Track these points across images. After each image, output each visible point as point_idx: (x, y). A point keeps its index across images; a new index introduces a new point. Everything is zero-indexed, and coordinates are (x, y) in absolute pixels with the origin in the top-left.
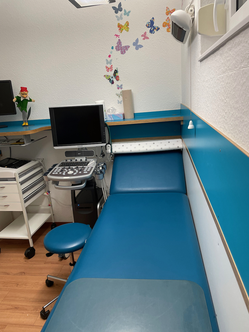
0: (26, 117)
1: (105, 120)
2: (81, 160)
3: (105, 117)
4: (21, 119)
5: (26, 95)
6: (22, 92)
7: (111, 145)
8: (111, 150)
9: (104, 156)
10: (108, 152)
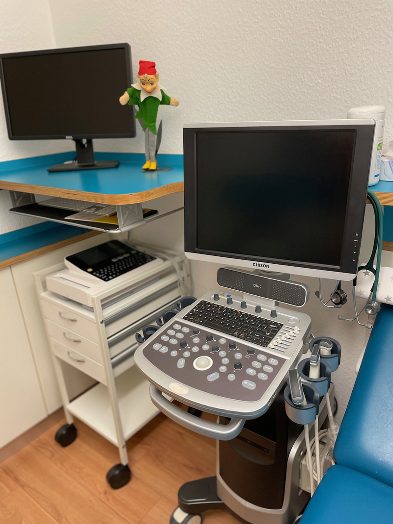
0: (151, 148)
1: (372, 181)
2: (258, 309)
3: (374, 170)
4: (142, 150)
5: (152, 84)
6: (142, 77)
7: (376, 273)
8: (374, 289)
9: (343, 301)
10: (360, 293)
